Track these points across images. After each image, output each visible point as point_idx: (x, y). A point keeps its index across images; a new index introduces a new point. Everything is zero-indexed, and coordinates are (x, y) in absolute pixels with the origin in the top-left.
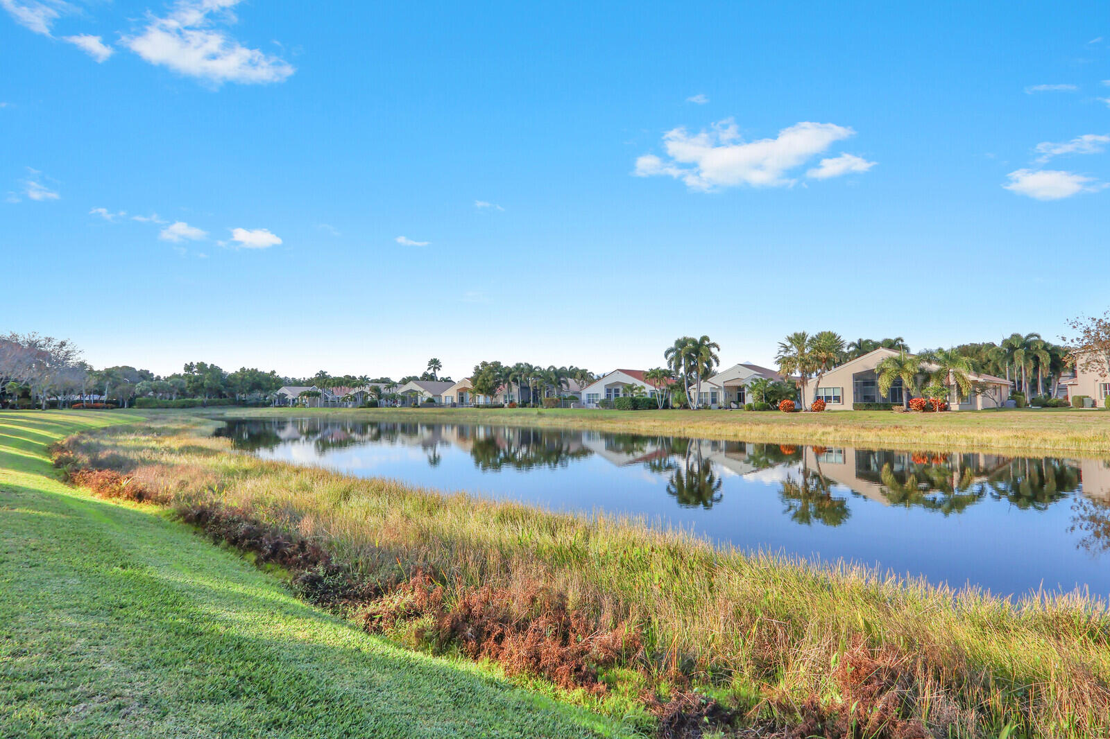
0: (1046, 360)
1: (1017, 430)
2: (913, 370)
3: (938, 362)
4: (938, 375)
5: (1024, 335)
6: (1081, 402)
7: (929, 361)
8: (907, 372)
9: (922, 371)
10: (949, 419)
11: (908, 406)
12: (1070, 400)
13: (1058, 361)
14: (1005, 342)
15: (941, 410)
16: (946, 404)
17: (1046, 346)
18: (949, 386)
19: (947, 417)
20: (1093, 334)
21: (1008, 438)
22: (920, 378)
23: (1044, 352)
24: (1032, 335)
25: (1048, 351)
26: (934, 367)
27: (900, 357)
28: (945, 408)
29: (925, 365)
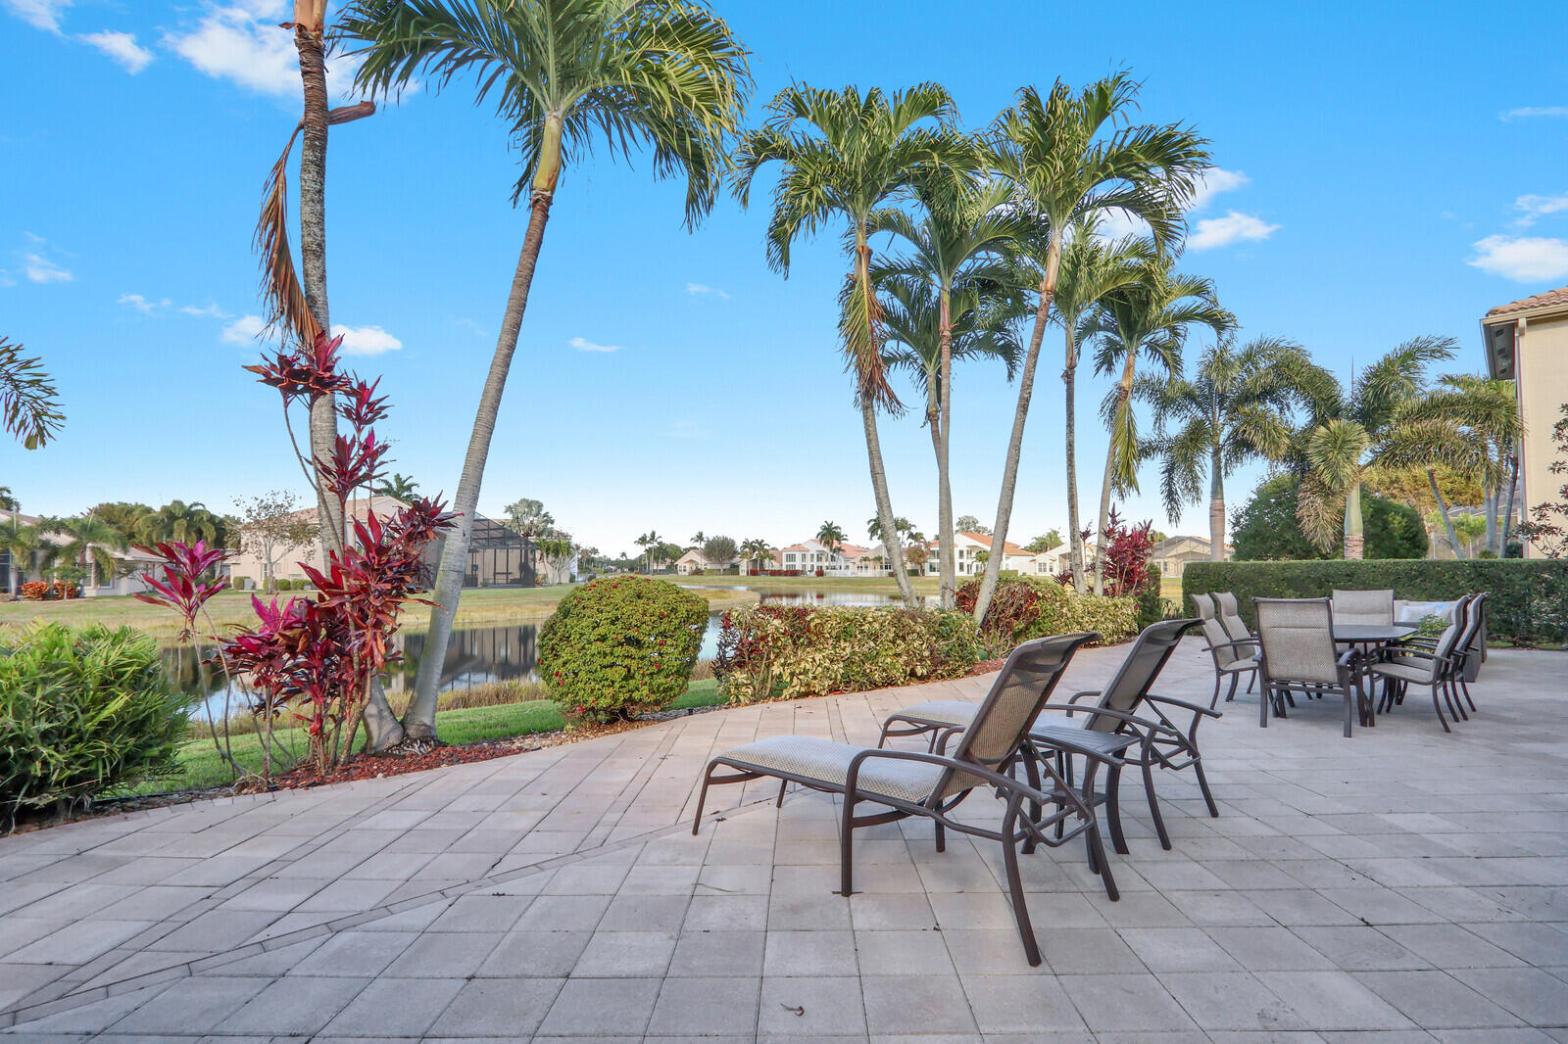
0: (210, 533)
1: (167, 618)
2: (29, 543)
3: (71, 532)
4: (70, 550)
5: (187, 504)
6: (241, 583)
7: (57, 532)
8: (22, 544)
9: (45, 545)
10: (83, 609)
11: (19, 591)
12: (232, 582)
13: (221, 534)
14: (165, 509)
15: (70, 597)
16: (79, 588)
17: (212, 519)
18: (84, 564)
19: (80, 606)
20: (254, 514)
21: (156, 628)
22: (41, 554)
23: (209, 524)
24: (196, 504)
25: (214, 524)
26: (64, 540)
27: (12, 522)
28: (75, 594)
29: (49, 536)
